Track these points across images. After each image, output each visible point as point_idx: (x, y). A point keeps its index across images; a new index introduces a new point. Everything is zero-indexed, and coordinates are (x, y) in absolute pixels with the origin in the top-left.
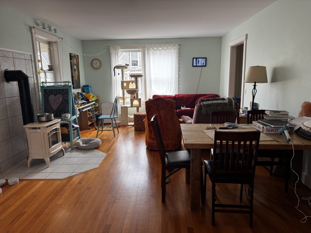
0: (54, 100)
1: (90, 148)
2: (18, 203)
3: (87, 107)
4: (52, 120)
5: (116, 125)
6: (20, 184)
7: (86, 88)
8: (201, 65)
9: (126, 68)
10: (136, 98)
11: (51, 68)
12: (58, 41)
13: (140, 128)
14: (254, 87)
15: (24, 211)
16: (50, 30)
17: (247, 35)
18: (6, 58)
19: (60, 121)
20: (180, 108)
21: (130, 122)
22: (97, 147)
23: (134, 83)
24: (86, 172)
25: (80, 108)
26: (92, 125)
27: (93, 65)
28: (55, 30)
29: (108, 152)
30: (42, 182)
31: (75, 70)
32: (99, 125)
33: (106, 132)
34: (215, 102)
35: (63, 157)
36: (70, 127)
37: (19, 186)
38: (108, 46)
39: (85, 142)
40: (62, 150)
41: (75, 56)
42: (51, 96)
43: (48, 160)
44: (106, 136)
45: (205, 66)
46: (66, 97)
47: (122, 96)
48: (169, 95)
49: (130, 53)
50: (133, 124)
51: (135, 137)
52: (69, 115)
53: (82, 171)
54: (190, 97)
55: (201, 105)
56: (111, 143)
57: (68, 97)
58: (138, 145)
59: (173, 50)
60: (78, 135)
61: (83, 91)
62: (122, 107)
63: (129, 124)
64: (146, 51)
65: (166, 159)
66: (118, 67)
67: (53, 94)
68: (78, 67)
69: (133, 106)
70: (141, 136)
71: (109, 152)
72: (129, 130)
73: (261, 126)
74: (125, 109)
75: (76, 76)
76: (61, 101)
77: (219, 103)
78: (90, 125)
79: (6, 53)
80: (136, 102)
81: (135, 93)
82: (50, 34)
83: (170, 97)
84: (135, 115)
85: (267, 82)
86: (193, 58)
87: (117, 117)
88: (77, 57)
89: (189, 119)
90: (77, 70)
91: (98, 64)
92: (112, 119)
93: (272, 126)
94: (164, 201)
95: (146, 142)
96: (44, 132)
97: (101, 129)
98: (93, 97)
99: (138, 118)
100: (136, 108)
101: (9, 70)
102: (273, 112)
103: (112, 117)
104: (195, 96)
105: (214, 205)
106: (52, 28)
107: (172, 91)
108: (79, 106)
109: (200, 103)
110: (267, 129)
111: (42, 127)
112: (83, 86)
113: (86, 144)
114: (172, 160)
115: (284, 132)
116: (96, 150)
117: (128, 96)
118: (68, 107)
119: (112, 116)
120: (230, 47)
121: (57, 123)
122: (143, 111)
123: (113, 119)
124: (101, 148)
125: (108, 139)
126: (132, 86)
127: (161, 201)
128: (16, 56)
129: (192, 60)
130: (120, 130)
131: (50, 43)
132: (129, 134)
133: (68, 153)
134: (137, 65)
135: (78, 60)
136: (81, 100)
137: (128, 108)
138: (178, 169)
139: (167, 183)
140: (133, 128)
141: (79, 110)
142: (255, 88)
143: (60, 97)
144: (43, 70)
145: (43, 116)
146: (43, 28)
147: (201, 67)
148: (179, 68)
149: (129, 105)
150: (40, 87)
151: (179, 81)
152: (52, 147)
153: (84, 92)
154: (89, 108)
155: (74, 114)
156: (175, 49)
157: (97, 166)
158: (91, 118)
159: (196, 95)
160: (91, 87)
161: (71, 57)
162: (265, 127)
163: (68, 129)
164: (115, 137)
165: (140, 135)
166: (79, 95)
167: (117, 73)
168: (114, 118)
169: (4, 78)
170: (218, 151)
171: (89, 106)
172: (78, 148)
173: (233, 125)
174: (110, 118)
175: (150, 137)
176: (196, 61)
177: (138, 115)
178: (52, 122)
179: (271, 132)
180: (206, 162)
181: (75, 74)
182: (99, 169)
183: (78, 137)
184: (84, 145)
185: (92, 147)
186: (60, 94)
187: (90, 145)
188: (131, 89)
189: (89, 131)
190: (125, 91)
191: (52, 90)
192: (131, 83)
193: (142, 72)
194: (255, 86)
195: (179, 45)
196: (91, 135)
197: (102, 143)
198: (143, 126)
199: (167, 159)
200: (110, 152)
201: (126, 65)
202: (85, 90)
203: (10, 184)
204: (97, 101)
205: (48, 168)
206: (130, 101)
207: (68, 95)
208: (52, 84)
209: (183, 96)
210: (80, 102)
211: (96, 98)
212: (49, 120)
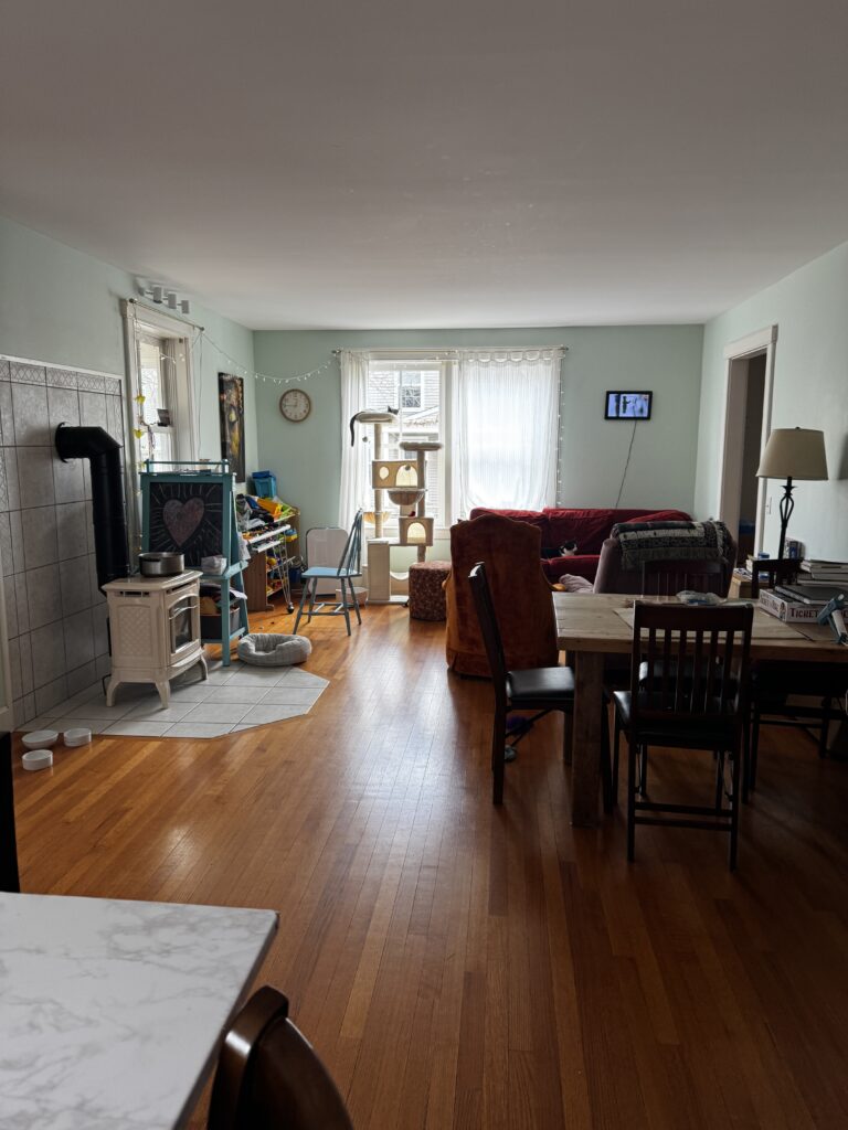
0: (180, 516)
1: (279, 661)
2: (104, 788)
3: (267, 541)
4: (179, 573)
5: (354, 599)
6: (93, 746)
7: (261, 481)
8: (632, 415)
9: (389, 421)
10: (417, 515)
11: (166, 420)
12: (188, 336)
13: (428, 613)
14: (784, 491)
15: (126, 805)
16: (172, 305)
17: (775, 328)
18: (60, 392)
19: (201, 578)
20: (557, 553)
21: (394, 593)
22: (298, 661)
23: (412, 468)
24: (277, 725)
25: (253, 540)
26: (278, 599)
27: (284, 410)
28: (185, 306)
29: (332, 675)
30: (156, 744)
31: (232, 424)
32: (304, 598)
33: (323, 621)
34: (662, 533)
35: (203, 683)
36: (222, 597)
37: (93, 752)
38: (334, 352)
39: (264, 645)
40: (200, 663)
41: (233, 381)
42: (170, 502)
43: (164, 686)
44: (323, 632)
45: (648, 418)
46: (215, 507)
47: (373, 510)
48: (523, 509)
49: (404, 373)
50: (405, 598)
51: (411, 639)
52: (224, 562)
53: (263, 721)
54: (594, 519)
55: (619, 541)
56: (340, 653)
57: (221, 508)
58: (423, 662)
59: (541, 367)
60: (243, 623)
61: (252, 489)
62: (371, 546)
63: (394, 598)
64: (455, 368)
65: (508, 687)
66: (363, 417)
67: (177, 498)
68: (240, 416)
69: (409, 542)
70: (432, 637)
71: (335, 677)
72: (392, 618)
73: (779, 601)
74: (381, 552)
75: (234, 445)
76: (199, 520)
77: (676, 538)
78: (272, 598)
79: (62, 379)
80: (416, 531)
81: (414, 501)
82: (169, 316)
83: (528, 517)
84: (413, 571)
85: (826, 478)
86: (608, 393)
87: (358, 575)
88: (238, 382)
89: (583, 586)
90: (237, 425)
91: (302, 407)
92: (342, 579)
93: (807, 601)
94: (498, 801)
95: (449, 650)
96: (160, 606)
97: (307, 611)
98: (282, 510)
99: (422, 580)
100: (416, 548)
101: (66, 425)
102: (820, 566)
103: (343, 573)
104: (610, 516)
105: (633, 805)
106: (178, 301)
107: (536, 496)
108: (249, 539)
109: (617, 535)
110: (793, 609)
111: (155, 591)
112: (254, 474)
113: (265, 650)
114: (523, 688)
115: (831, 616)
116: (296, 669)
117: (391, 509)
118: (221, 538)
119: (344, 570)
120: (727, 362)
121: (189, 582)
122: (440, 556)
123: (346, 580)
124: (310, 664)
125: (328, 640)
126: (407, 479)
127: (491, 800)
128: (86, 385)
129: (605, 398)
130: (364, 615)
131: (164, 343)
132: (393, 630)
133: (217, 674)
134: (417, 405)
135: (242, 392)
136: (251, 519)
137: (391, 548)
138: (540, 711)
139: (510, 760)
140: (407, 612)
141: (249, 547)
142: (788, 495)
143: (196, 506)
144: (145, 425)
145: (158, 561)
146: (155, 301)
147: (632, 423)
148: (560, 422)
149: (397, 540)
150: (139, 477)
151: (558, 465)
152: (177, 651)
153: (256, 494)
154: (272, 544)
155: (234, 560)
156: (547, 363)
157: (306, 711)
158: (276, 577)
159: (614, 511)
160: (275, 479)
161: (224, 383)
162: (786, 603)
163: (217, 602)
164: (349, 634)
165: (430, 634)
166: (243, 502)
167: (359, 436)
168: (349, 577)
169: (54, 449)
170: (658, 671)
171: (274, 538)
172: (245, 662)
173: (703, 598)
174: (338, 577)
175: (462, 636)
176: (618, 400)
177: (423, 570)
178: (177, 578)
179: (803, 620)
180: (620, 695)
181: (231, 437)
182: (312, 719)
183: (243, 630)
184: (261, 654)
185: (287, 661)
186: (198, 497)
187: (279, 653)
188: (401, 487)
189: (270, 614)
190: (385, 493)
191: (175, 485)
192: (402, 469)
193: (440, 429)
194: (789, 488)
195: (562, 349)
196: (275, 627)
197: (313, 650)
198: (438, 605)
199: (512, 686)
200: (338, 677)
201: (390, 410)
202: (259, 488)
203: (68, 744)
204: (292, 521)
205: (165, 712)
206: (398, 527)
207: (221, 501)
208: (168, 469)
209: (572, 514)
210: (250, 524)
211: (292, 515)
212: (172, 572)
